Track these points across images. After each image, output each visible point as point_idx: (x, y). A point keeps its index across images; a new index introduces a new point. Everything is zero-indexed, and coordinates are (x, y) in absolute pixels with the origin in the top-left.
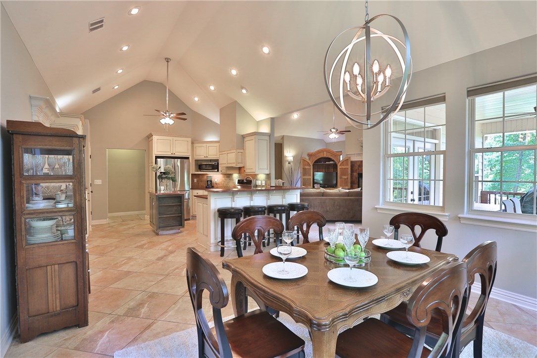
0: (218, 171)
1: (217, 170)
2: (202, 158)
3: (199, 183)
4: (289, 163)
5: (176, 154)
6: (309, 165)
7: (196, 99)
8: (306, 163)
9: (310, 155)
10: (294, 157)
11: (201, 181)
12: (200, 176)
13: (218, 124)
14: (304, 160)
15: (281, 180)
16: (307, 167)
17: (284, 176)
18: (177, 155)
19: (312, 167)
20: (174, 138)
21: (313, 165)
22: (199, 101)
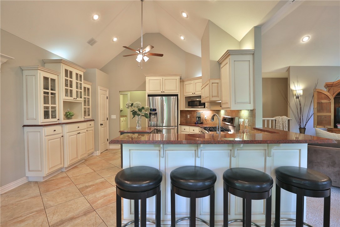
0: (205, 107)
1: (203, 106)
2: (190, 94)
3: (191, 119)
4: (298, 97)
5: (165, 92)
6: (327, 97)
7: (182, 38)
8: (323, 96)
9: (329, 86)
10: (304, 90)
11: (193, 117)
12: (192, 112)
13: (200, 57)
14: (319, 93)
15: (285, 117)
16: (323, 101)
17: (290, 112)
18: (167, 92)
19: (332, 101)
20: (163, 77)
21: (335, 98)
22: (184, 39)
